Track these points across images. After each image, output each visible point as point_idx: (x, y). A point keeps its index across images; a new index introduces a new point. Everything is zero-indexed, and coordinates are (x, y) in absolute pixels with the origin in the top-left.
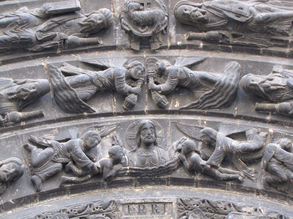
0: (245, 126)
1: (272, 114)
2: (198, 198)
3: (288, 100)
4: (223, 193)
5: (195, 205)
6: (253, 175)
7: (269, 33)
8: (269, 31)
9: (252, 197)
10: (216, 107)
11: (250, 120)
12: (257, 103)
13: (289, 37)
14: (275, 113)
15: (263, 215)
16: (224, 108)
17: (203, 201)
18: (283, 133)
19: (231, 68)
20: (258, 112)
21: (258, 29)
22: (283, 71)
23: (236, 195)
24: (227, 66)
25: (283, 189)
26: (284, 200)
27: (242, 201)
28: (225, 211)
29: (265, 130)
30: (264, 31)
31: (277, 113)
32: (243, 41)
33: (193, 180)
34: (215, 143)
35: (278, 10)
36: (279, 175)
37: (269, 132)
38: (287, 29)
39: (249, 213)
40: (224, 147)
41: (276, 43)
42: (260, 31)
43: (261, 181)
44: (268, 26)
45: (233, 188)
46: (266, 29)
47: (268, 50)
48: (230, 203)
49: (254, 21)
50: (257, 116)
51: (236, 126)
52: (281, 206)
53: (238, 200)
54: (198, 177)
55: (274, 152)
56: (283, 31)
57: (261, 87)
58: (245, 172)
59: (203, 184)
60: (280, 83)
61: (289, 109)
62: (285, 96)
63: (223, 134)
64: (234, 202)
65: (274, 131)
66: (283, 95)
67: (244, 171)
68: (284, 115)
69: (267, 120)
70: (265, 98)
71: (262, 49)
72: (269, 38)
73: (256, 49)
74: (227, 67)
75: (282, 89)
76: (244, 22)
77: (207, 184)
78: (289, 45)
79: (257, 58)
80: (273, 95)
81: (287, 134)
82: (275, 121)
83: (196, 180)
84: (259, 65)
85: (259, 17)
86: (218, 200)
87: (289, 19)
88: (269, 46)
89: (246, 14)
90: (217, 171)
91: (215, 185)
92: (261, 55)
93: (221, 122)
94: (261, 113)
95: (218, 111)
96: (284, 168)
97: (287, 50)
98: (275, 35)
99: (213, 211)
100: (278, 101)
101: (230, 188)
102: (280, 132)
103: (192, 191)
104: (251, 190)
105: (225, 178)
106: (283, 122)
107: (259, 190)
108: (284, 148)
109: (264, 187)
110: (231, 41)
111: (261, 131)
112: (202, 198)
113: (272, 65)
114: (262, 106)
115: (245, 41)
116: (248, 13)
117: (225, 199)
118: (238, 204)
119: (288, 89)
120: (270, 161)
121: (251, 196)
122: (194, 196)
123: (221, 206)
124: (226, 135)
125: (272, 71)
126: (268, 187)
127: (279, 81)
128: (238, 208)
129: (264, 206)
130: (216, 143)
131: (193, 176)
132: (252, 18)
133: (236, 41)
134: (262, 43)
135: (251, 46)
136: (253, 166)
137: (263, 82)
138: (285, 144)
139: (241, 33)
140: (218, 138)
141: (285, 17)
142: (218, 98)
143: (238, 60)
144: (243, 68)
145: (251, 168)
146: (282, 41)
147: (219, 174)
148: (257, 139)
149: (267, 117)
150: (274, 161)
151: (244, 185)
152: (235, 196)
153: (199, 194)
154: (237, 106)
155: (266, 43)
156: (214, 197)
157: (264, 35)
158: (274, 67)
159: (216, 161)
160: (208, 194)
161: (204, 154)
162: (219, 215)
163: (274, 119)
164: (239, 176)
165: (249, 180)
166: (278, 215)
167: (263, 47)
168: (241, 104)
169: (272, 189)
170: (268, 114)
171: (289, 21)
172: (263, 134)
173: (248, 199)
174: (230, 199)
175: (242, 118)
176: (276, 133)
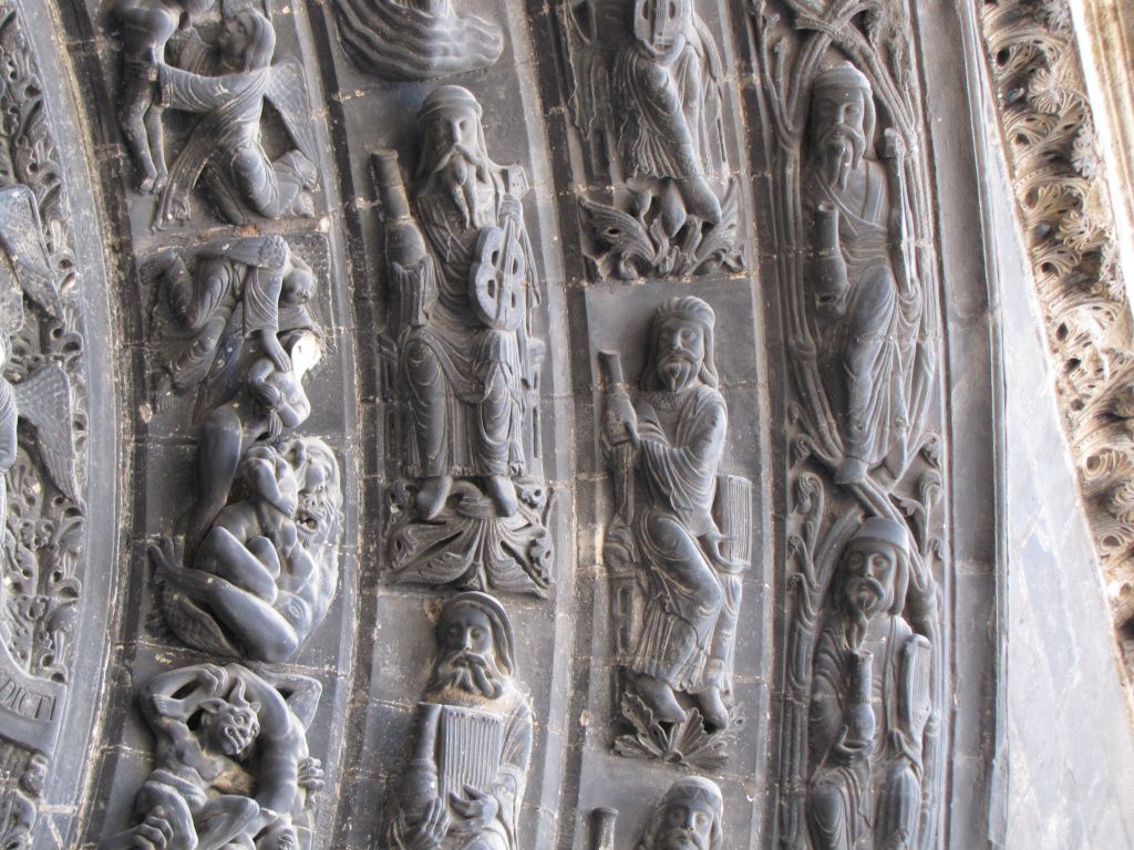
0: (315, 139)
1: (374, 210)
2: (37, 72)
3: (433, 245)
4: (81, 141)
5: (10, 69)
6: (170, 216)
7: (619, 121)
8: (626, 118)
9: (102, 235)
10: (346, 30)
11: (336, 147)
12: (396, 155)
13: (621, 183)
14: (381, 216)
15: (60, 291)
16: (350, 56)
17: (33, 91)
18: (330, 262)
19: (482, 37)
20: (369, 165)
21: (624, 84)
22: (516, 201)
23: (89, 182)
24: (484, 22)
25: (159, 324)
26: (126, 332)
27: (77, 212)
28: (28, 170)
29: (321, 205)
30: (620, 103)
31: (383, 224)
32: (572, 44)
33: (90, 33)
34: (231, 68)
35: (693, 122)
36: (199, 303)
37: (318, 220)
38: (643, 169)
39: (48, 245)
40: (228, 104)
41: (592, 147)
42: (617, 89)
43: (161, 246)
44: (639, 113)
45: (108, 167)
46: (629, 105)
47: (565, 129)
48: (60, 177)
49: (644, 64)
50: (355, 167)
51: (307, 114)
52: (105, 332)
53: (76, 199)
54: (103, 47)
55: (266, 266)
56: (637, 160)
57: (452, 157)
58: (170, 190)
59: (88, 70)
60: (479, 208)
61: (407, 259)
62: (444, 233)
63: (268, 85)
64: (65, 189)
65: (327, 234)
66: (444, 229)
67: (175, 185)
68: (384, 248)
69: (352, 201)
70: (419, 172)
71: (564, 109)
72: (603, 122)
73: (560, 91)
74: (479, 23)
75: (462, 222)
76: (634, 36)
77: (91, 82)
78: (599, 188)
79: (533, 105)
80: (435, 197)
81: (328, 275)
82: (359, 226)
83: (93, 43)
84: (513, 120)
85: (659, 76)
86: (55, 137)
87: (674, 164)
88: (577, 128)
89: (661, 34)
90: (144, 104)
91: (97, 107)
92: (546, 111)
93: (302, 62)
94: (369, 175)
95: (334, 38)
96: (226, 309)
97: (580, 188)
98: (617, 139)
99: (13, 131)
100: (420, 217)
101: (106, 159)
102: (329, 254)
103: (52, 42)
104: (120, 227)
105: (133, 136)
106: (360, 252)
107: (131, 249)
108: (287, 286)
109: (145, 265)
110: (564, 6)
111: (314, 195)
112: (42, 83)
113: (524, 159)
114: (392, 176)
115: (576, 51)
116: (664, 37)
117: (64, 155)
118: (65, 204)
119: (466, 237)
120: (233, 262)
121: (101, 231)
122: (41, 55)
123: (38, 152)
124: (268, 94)
125: (507, 164)
126: (148, 274)
127: (483, 202)
128: (52, 209)
129: (88, 284)
130: (235, 75)
131: (101, 30)
132: (653, 56)
133: (568, 22)
134: (583, 104)
135: (563, 72)
136: (197, 205)
137: (467, 159)
138: (299, 287)
139: (595, 30)
140: (252, 74)
141: (681, 154)
142: (376, 30)
143: (511, 47)
144: (490, 72)
145: (190, 201)
146: (605, 164)
147: (137, 114)
148: (285, 195)
149: (361, 199)
150: (238, 273)
151: (130, 200)
152: (86, 182)
153: (53, 68)
154: (369, 92)
155: (584, 116)
156: (58, 120)
157: (609, 105)
158: (521, 168)
159: (178, 93)
160: (61, 96)
161: (185, 42)
162: (7, 152)
163: (364, 221)
164: (151, 178)
165: (151, 207)
166: (75, 336)
167: (572, 111)
168: (377, 103)
169: (148, 288)
170: (371, 197)
171: (671, 169)
172: (307, 204)
173: (92, 225)
174: (70, 172)
175: (336, 122)
176: (322, 244)
